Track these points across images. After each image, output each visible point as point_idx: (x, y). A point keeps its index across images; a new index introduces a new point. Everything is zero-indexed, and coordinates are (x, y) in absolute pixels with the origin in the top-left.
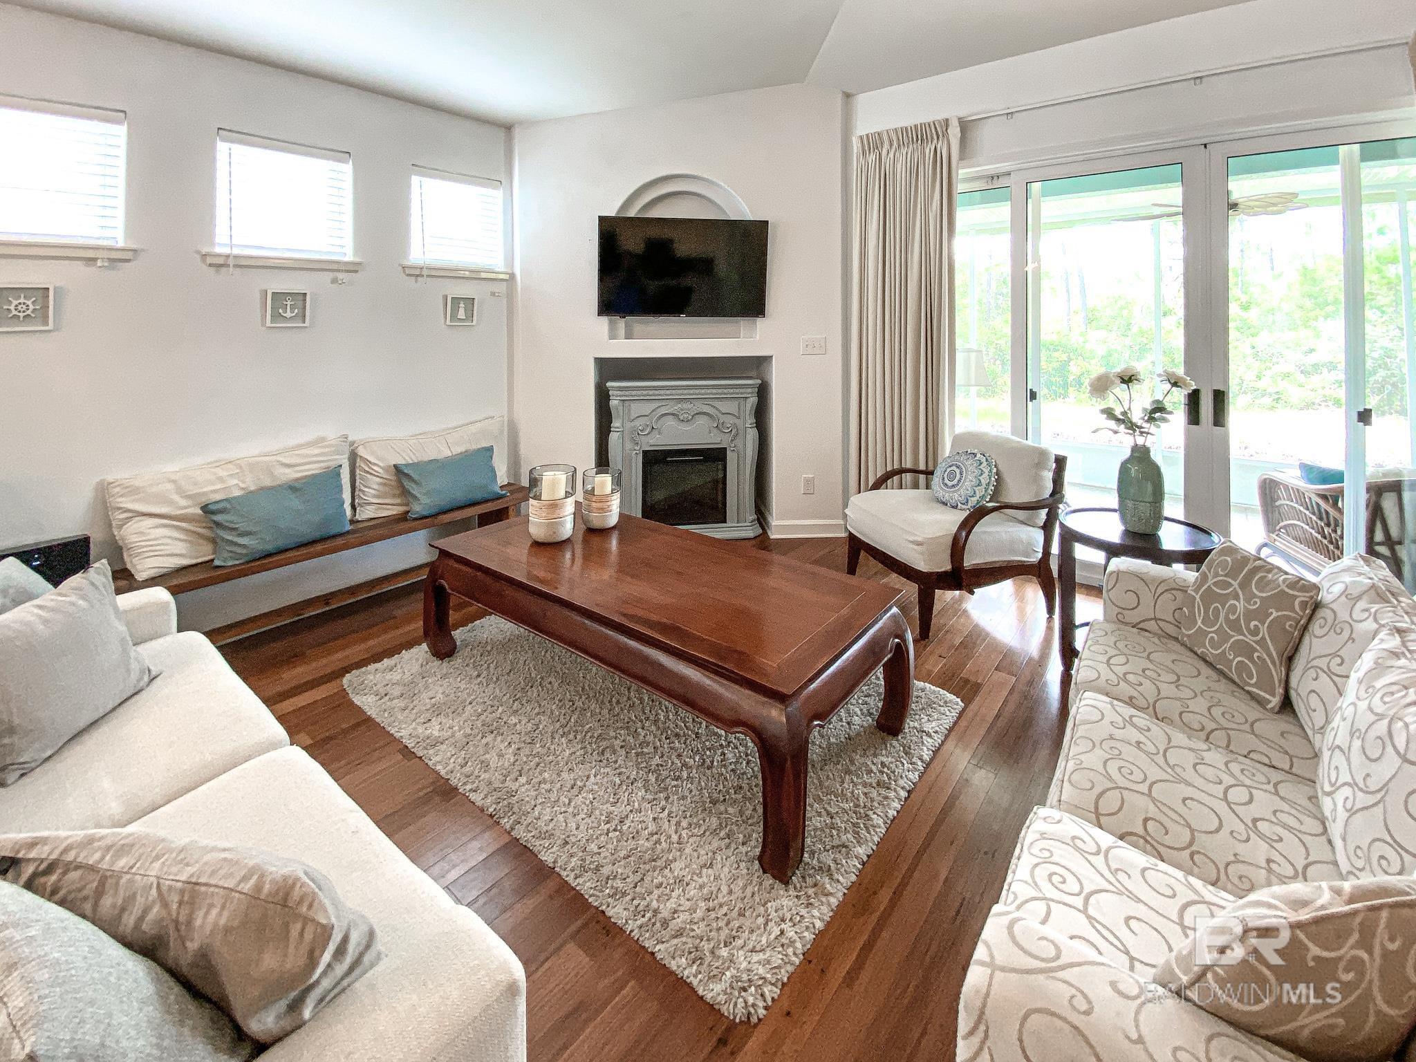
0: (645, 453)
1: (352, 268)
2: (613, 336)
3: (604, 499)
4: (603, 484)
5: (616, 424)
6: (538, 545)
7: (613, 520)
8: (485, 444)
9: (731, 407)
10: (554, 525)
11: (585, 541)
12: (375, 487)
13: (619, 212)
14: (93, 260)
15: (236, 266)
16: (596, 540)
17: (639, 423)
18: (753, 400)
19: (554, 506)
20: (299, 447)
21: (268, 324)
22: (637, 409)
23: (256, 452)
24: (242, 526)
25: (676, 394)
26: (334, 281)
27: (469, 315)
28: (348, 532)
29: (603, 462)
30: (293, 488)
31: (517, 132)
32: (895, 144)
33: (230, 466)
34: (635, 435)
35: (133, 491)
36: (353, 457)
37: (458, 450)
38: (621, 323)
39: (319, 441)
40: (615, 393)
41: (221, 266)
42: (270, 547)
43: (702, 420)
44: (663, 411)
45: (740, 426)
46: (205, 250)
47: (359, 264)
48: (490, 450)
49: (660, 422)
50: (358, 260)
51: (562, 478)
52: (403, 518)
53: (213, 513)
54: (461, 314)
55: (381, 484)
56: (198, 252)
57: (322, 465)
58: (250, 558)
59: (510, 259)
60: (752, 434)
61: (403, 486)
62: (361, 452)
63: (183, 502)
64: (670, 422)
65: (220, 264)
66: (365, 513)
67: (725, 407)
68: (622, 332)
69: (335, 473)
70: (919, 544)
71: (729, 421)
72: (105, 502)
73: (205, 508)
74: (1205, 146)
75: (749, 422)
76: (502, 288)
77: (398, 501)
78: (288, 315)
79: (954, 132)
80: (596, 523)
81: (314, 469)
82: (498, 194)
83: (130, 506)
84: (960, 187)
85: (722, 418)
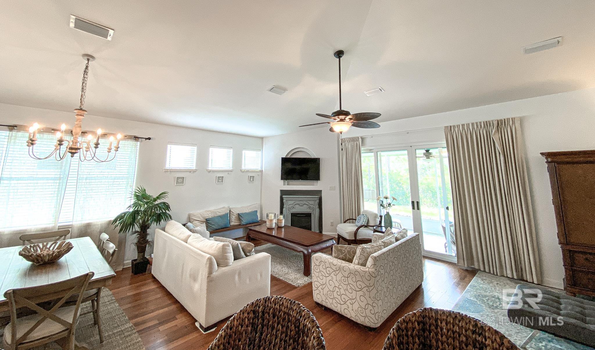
0: (291, 213)
1: (231, 171)
2: (284, 185)
3: (281, 220)
4: (281, 217)
5: (285, 206)
6: (268, 228)
7: (283, 225)
8: (256, 210)
9: (312, 202)
10: (271, 224)
11: (277, 229)
12: (234, 218)
13: (286, 156)
14: (191, 172)
15: (213, 172)
16: (279, 229)
17: (290, 206)
18: (318, 201)
19: (271, 221)
20: (221, 208)
21: (217, 183)
22: (290, 202)
23: (214, 209)
24: (213, 223)
25: (300, 199)
26: (228, 174)
27: (253, 180)
28: (229, 227)
29: (281, 213)
30: (220, 217)
31: (264, 139)
32: (348, 142)
33: (209, 212)
34: (289, 209)
35: (194, 216)
36: (230, 211)
37: (250, 211)
38: (286, 181)
39: (223, 208)
40: (285, 198)
41: (210, 172)
42: (217, 228)
43: (305, 206)
44: (296, 203)
45: (315, 207)
46: (207, 169)
47: (233, 170)
48: (257, 211)
49: (295, 206)
50: (233, 169)
51: (273, 215)
52: (240, 225)
53: (208, 220)
54: (252, 180)
55: (235, 217)
56: (206, 169)
57: (225, 212)
58: (214, 230)
59: (262, 167)
60: (318, 210)
61: (240, 218)
62: (231, 210)
63: (202, 218)
64: (297, 206)
65: (210, 171)
66: (232, 224)
67: (311, 202)
68: (286, 184)
69: (227, 214)
70: (347, 233)
71: (312, 206)
72: (189, 217)
73: (206, 220)
74: (411, 146)
75: (317, 207)
76: (260, 173)
77: (238, 221)
78: (220, 181)
79: (360, 140)
80: (280, 225)
81: (224, 213)
82: (260, 152)
83: (194, 218)
84: (362, 152)
85: (310, 205)
